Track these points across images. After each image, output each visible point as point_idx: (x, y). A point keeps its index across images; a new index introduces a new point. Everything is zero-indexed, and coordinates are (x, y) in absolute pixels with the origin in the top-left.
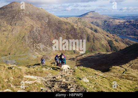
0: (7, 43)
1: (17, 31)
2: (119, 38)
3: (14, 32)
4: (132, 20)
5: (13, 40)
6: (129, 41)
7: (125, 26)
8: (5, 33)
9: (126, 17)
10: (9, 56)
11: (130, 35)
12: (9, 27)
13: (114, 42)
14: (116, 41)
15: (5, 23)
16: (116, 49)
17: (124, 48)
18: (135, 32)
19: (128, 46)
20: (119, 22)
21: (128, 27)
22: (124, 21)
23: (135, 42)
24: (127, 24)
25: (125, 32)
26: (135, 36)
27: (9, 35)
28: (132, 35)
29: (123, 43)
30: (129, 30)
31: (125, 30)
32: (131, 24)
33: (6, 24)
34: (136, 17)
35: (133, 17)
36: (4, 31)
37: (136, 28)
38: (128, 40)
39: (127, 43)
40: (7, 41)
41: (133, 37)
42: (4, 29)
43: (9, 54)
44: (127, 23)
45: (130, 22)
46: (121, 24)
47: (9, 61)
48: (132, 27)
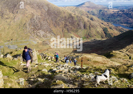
0: (10, 29)
1: (19, 19)
2: (113, 26)
3: (16, 20)
4: (125, 10)
5: (15, 27)
6: (122, 29)
7: (118, 15)
8: (7, 20)
9: (119, 7)
10: (11, 41)
11: (123, 23)
12: (11, 15)
13: (109, 30)
14: (111, 29)
15: (8, 11)
16: (110, 35)
17: (117, 35)
18: (128, 20)
19: (121, 33)
20: (113, 11)
21: (121, 16)
22: (118, 10)
23: (127, 30)
24: (120, 14)
25: (119, 20)
26: (127, 24)
27: (12, 23)
28: (125, 23)
29: (117, 30)
30: (122, 19)
31: (119, 19)
32: (124, 13)
33: (8, 13)
34: (129, 7)
35: (126, 7)
36: (7, 18)
37: (129, 17)
38: (121, 27)
39: (120, 31)
40: (9, 27)
41: (126, 25)
42: (7, 17)
43: (12, 40)
44: (120, 12)
45: (123, 11)
46: (115, 13)
47: (11, 46)
48: (125, 16)
